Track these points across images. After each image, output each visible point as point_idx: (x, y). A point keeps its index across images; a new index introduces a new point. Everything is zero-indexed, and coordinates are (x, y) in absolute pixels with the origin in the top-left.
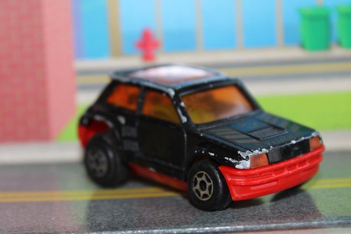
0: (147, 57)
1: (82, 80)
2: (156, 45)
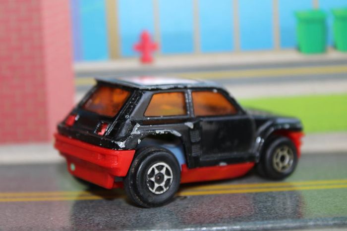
0: (146, 59)
2: (154, 47)
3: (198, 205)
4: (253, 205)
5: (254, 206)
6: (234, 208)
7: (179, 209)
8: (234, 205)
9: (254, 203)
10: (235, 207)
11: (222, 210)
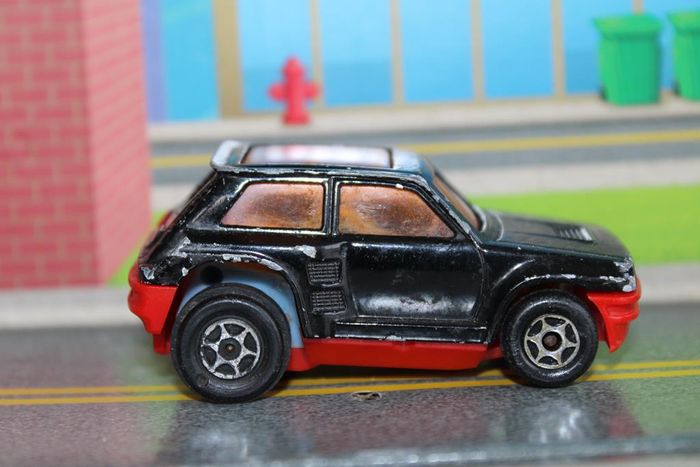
3: (400, 411)
4: (512, 410)
5: (514, 414)
6: (472, 417)
7: (361, 419)
8: (473, 410)
9: (515, 407)
10: (475, 415)
11: (448, 421)
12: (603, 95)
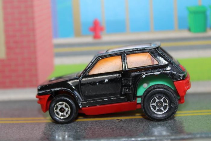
1: (57, 50)
2: (102, 29)
3: (129, 125)
7: (117, 127)
11: (144, 128)
12: (189, 30)
